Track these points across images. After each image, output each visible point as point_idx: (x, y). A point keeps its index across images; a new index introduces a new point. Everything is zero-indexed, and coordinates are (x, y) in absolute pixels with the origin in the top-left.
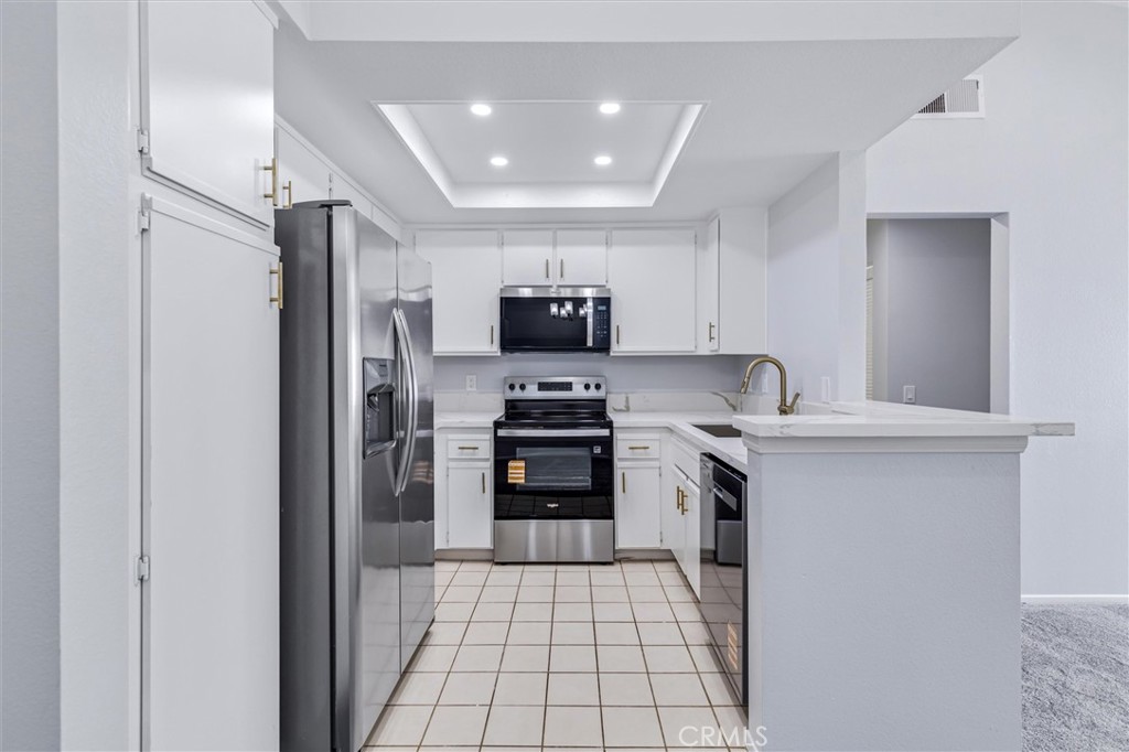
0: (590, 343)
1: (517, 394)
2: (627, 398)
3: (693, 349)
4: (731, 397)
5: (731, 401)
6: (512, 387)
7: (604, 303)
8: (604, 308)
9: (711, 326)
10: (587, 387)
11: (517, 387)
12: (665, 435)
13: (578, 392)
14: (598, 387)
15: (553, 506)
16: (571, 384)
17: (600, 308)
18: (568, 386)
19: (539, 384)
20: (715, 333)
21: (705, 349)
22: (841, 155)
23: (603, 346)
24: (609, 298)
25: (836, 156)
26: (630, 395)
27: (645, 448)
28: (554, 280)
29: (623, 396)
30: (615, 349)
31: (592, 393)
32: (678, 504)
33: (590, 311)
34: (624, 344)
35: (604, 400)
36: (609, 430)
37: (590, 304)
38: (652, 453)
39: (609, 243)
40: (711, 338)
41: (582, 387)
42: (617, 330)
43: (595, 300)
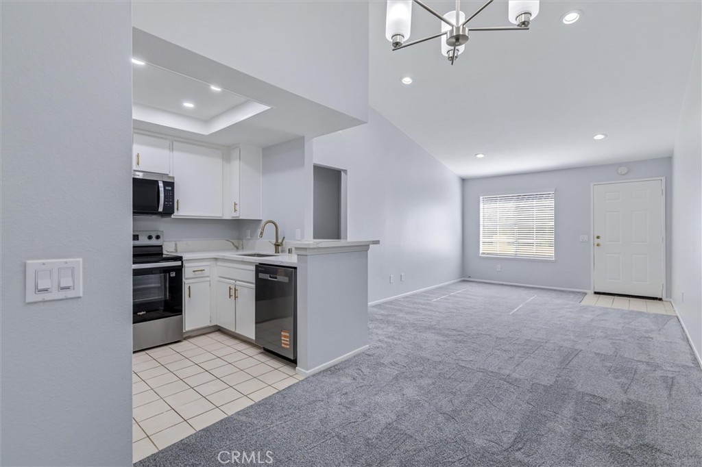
0: (161, 209)
2: (176, 245)
3: (221, 216)
4: (236, 242)
5: (235, 244)
7: (170, 185)
8: (170, 188)
9: (235, 204)
10: (150, 238)
12: (213, 263)
13: (143, 241)
14: (158, 237)
15: (142, 313)
17: (167, 188)
18: (136, 237)
20: (237, 208)
21: (228, 217)
22: (305, 138)
23: (169, 211)
24: (173, 183)
25: (303, 137)
26: (178, 243)
27: (201, 270)
29: (174, 243)
30: (178, 214)
31: (154, 242)
32: (230, 296)
33: (162, 189)
34: (182, 211)
35: (161, 246)
36: (180, 262)
37: (161, 184)
38: (206, 273)
39: (172, 149)
40: (235, 210)
41: (146, 238)
42: (178, 202)
43: (164, 182)
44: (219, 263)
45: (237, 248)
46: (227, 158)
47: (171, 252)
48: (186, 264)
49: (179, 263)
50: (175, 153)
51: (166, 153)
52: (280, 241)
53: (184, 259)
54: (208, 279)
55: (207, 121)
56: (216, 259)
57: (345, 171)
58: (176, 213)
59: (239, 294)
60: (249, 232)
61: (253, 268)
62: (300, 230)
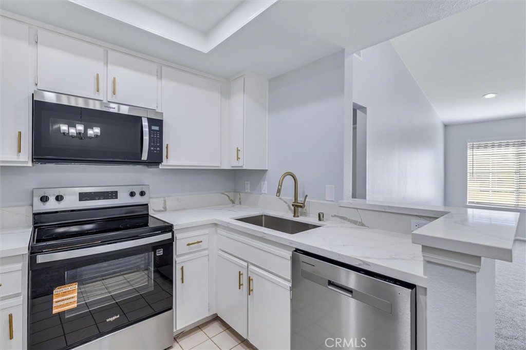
0: (145, 157)
1: (52, 205)
2: (165, 201)
3: (219, 165)
4: (231, 195)
5: (231, 198)
6: (44, 199)
7: (157, 123)
8: (157, 128)
9: (238, 150)
10: (132, 194)
11: (52, 199)
12: (212, 230)
13: (123, 199)
14: (142, 194)
15: (114, 318)
16: (116, 192)
17: (154, 128)
18: (114, 195)
19: (80, 194)
20: (240, 156)
22: (346, 51)
23: (156, 159)
24: (162, 120)
25: (343, 50)
26: (167, 199)
27: (198, 242)
28: (105, 95)
29: (162, 199)
30: (166, 163)
31: (138, 200)
32: (240, 285)
33: (146, 130)
34: (172, 160)
35: (147, 204)
36: (170, 234)
37: (145, 123)
38: (204, 245)
39: (160, 76)
40: (238, 158)
41: (127, 195)
42: (167, 148)
43: (150, 120)
44: (220, 231)
45: (233, 202)
46: (227, 94)
47: (159, 211)
48: (178, 236)
49: (168, 236)
50: (165, 82)
51: (153, 80)
52: (300, 199)
53: (175, 228)
54: (206, 252)
55: (206, 33)
56: (216, 225)
58: (165, 162)
59: (255, 285)
60: (248, 185)
61: (288, 254)
62: (333, 186)
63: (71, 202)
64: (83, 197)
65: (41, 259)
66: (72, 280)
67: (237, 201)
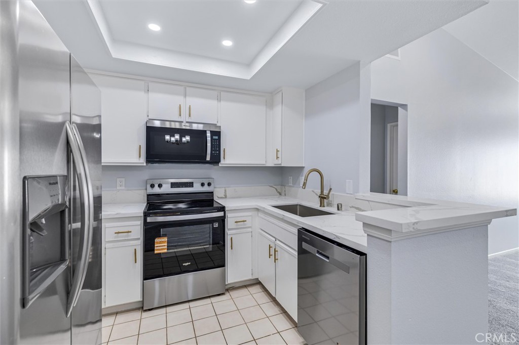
0: (208, 158)
1: (157, 190)
2: (225, 190)
3: (265, 163)
4: (279, 188)
5: (278, 190)
6: (152, 186)
7: (217, 134)
8: (217, 137)
9: (277, 151)
10: (203, 185)
11: (156, 186)
12: (255, 213)
13: (197, 188)
14: (209, 184)
15: (187, 264)
16: (193, 183)
17: (214, 137)
18: (191, 185)
19: (172, 183)
20: (279, 155)
21: (271, 163)
22: (361, 62)
23: (216, 160)
24: (220, 132)
25: (359, 62)
26: (227, 189)
27: (244, 221)
28: (185, 118)
29: (224, 189)
30: (224, 162)
31: (206, 189)
32: (270, 255)
33: (209, 139)
34: (228, 160)
35: (213, 192)
36: (223, 212)
37: (209, 134)
38: (248, 224)
39: (219, 99)
40: (277, 158)
41: (199, 185)
42: (224, 151)
43: (211, 132)
44: (260, 215)
45: (280, 194)
46: (270, 105)
47: (222, 198)
48: (229, 215)
49: (221, 214)
50: (222, 103)
51: (215, 102)
52: (326, 192)
53: (227, 209)
54: (250, 230)
55: (249, 65)
56: (257, 210)
57: (404, 106)
58: (222, 161)
59: (279, 256)
60: (291, 179)
61: (295, 231)
62: (352, 181)
63: (166, 189)
64: (174, 185)
65: (149, 220)
66: (164, 235)
67: (283, 194)
